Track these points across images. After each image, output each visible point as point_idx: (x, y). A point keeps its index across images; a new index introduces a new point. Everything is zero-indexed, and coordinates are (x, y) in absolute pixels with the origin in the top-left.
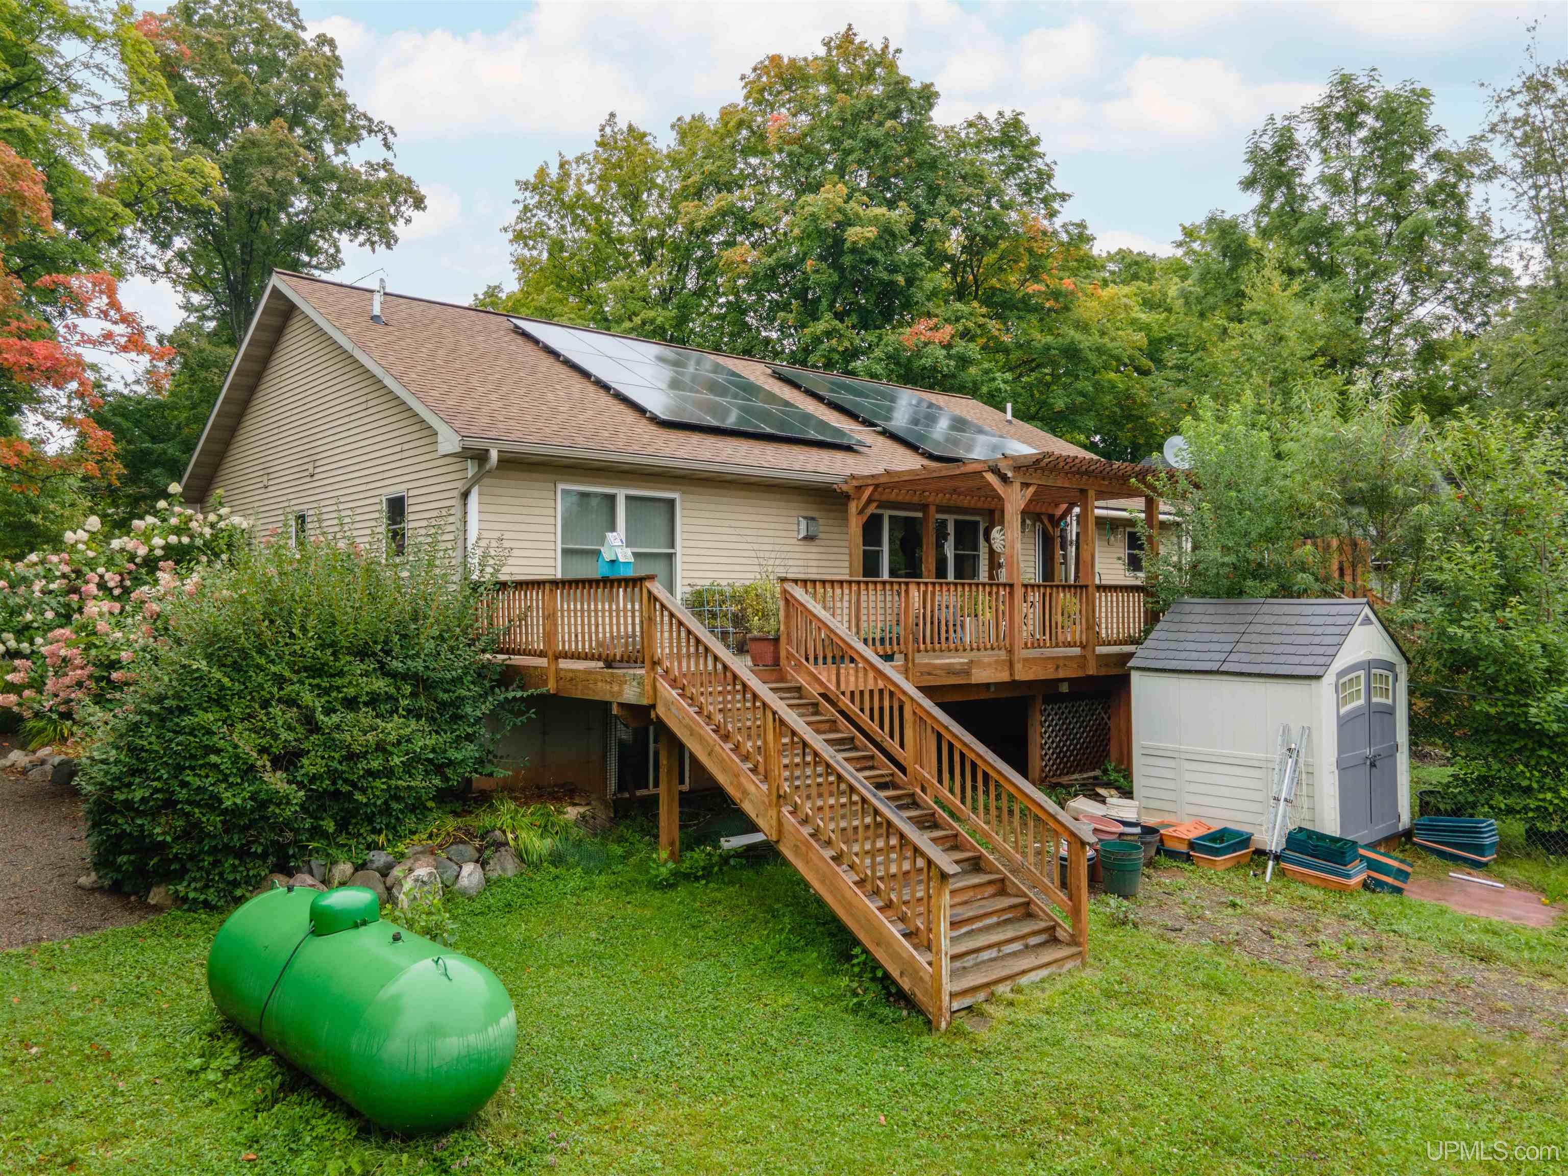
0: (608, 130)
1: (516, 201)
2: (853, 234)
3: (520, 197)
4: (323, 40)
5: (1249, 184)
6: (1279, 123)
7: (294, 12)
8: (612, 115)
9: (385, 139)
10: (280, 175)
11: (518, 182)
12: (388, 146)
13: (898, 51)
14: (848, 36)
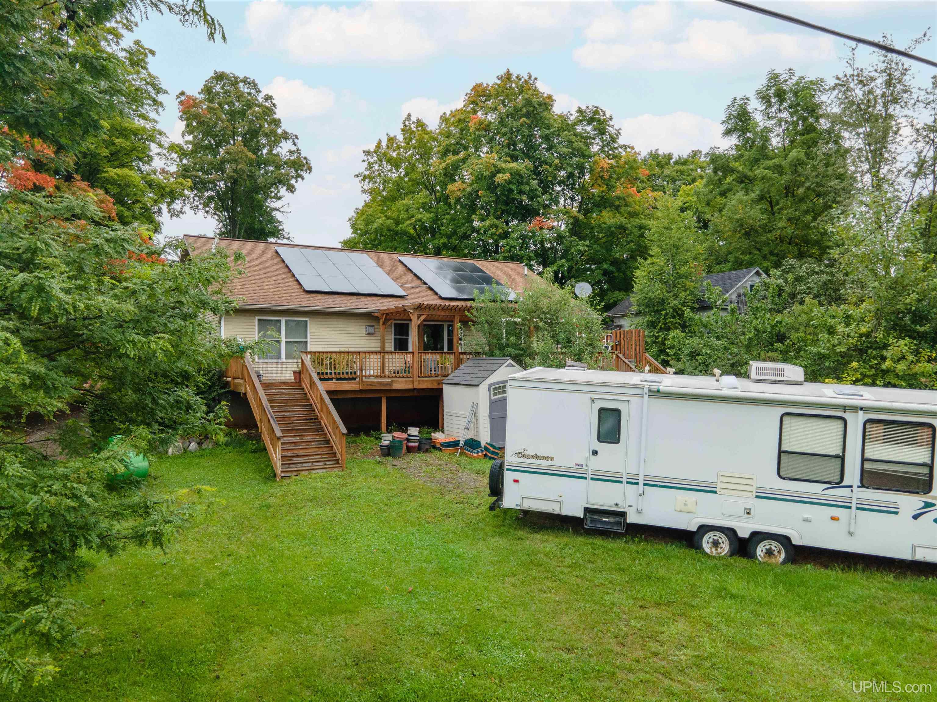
0: (407, 123)
1: (364, 161)
2: (500, 178)
3: (365, 158)
4: (268, 98)
5: (728, 133)
6: (739, 102)
7: (255, 85)
8: (409, 115)
9: (294, 141)
10: (239, 166)
11: (364, 152)
12: (295, 144)
13: (536, 79)
14: (508, 74)
